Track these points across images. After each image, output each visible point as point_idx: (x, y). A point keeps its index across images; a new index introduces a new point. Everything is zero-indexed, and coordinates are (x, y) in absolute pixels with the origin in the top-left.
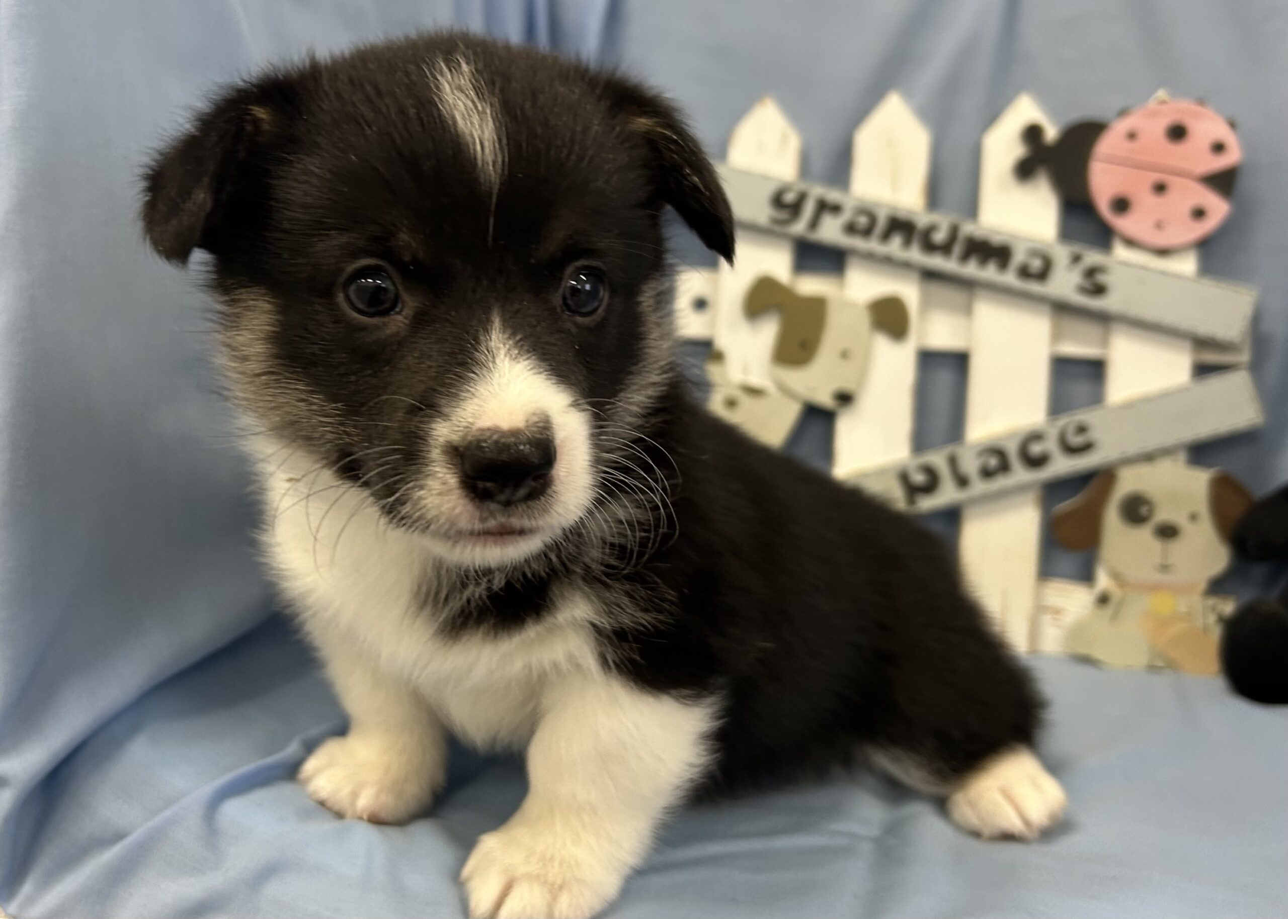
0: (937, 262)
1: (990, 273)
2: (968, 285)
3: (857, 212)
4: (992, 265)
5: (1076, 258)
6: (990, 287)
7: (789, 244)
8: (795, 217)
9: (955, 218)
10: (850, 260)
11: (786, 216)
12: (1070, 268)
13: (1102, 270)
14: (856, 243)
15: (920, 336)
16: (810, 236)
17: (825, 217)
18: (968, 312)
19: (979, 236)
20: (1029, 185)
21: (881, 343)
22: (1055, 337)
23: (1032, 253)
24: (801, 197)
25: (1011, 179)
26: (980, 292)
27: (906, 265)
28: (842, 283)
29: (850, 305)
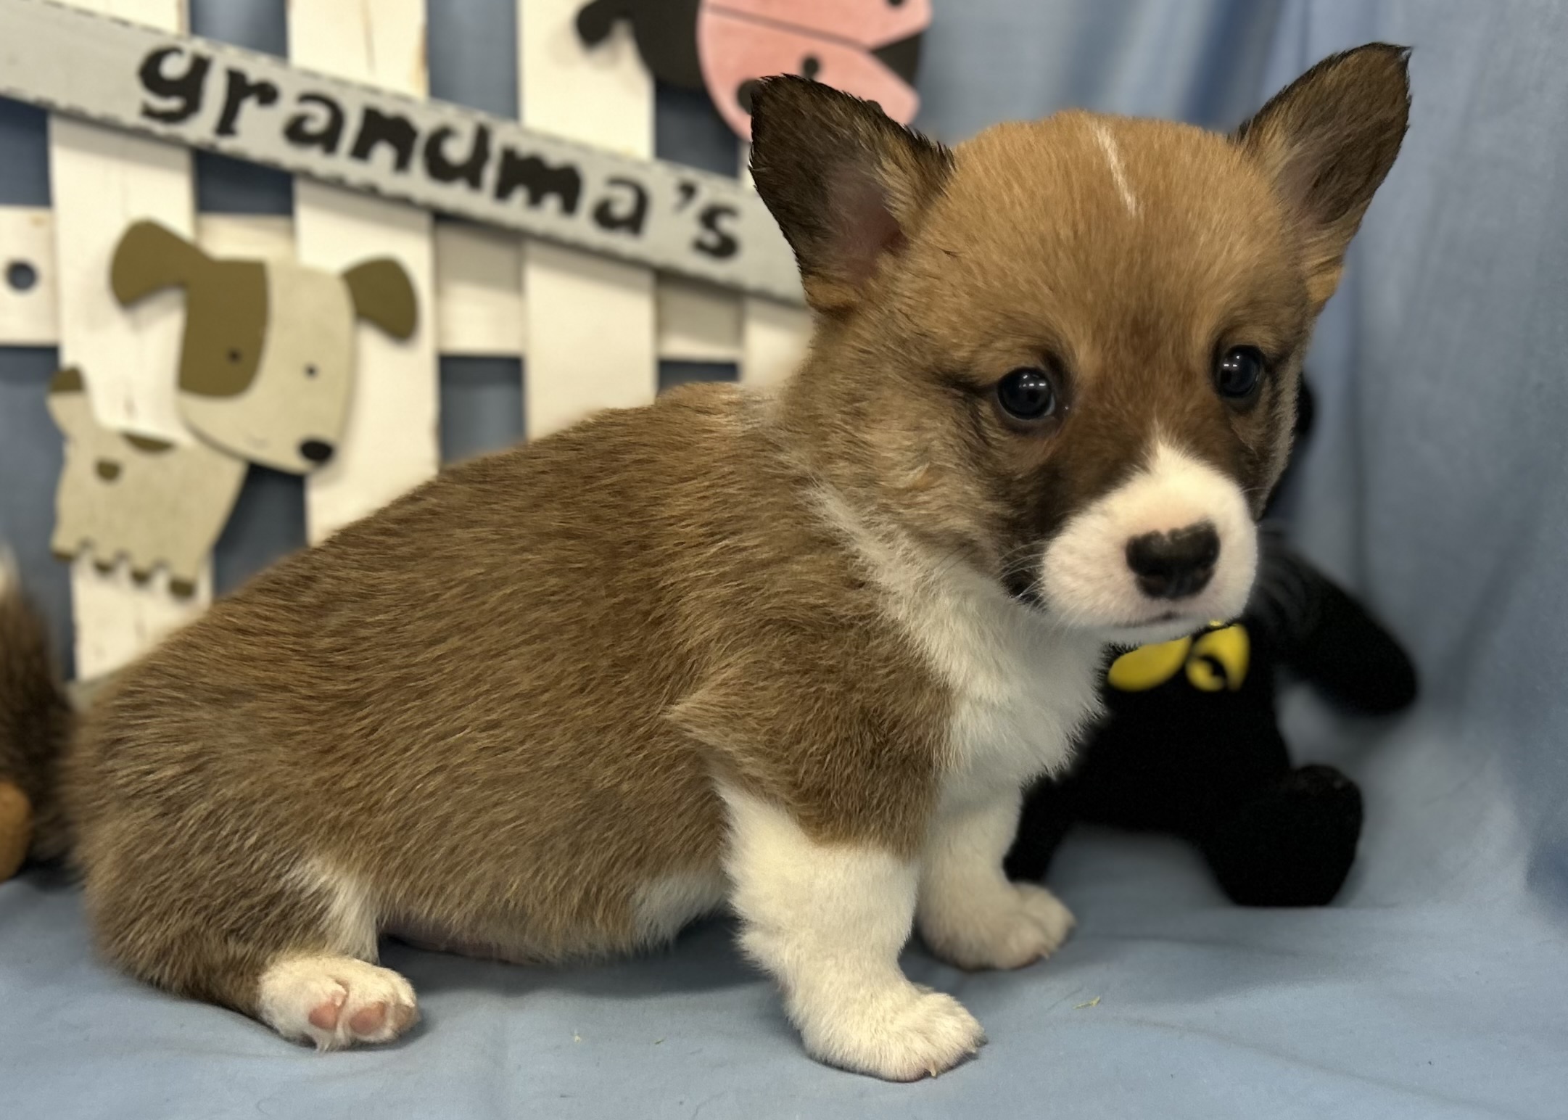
0: (454, 196)
1: (548, 217)
2: (513, 237)
3: (307, 98)
4: (552, 204)
5: (688, 191)
6: (550, 241)
7: (183, 159)
8: (192, 106)
9: (482, 117)
10: (302, 190)
11: (173, 104)
12: (680, 207)
13: (730, 211)
14: (312, 158)
15: (440, 332)
16: (227, 145)
17: (249, 109)
18: (517, 285)
19: (525, 147)
20: (602, 54)
21: (373, 345)
22: (661, 327)
23: (617, 181)
24: (200, 66)
25: (570, 43)
26: (533, 250)
27: (404, 201)
28: (291, 233)
29: (311, 276)
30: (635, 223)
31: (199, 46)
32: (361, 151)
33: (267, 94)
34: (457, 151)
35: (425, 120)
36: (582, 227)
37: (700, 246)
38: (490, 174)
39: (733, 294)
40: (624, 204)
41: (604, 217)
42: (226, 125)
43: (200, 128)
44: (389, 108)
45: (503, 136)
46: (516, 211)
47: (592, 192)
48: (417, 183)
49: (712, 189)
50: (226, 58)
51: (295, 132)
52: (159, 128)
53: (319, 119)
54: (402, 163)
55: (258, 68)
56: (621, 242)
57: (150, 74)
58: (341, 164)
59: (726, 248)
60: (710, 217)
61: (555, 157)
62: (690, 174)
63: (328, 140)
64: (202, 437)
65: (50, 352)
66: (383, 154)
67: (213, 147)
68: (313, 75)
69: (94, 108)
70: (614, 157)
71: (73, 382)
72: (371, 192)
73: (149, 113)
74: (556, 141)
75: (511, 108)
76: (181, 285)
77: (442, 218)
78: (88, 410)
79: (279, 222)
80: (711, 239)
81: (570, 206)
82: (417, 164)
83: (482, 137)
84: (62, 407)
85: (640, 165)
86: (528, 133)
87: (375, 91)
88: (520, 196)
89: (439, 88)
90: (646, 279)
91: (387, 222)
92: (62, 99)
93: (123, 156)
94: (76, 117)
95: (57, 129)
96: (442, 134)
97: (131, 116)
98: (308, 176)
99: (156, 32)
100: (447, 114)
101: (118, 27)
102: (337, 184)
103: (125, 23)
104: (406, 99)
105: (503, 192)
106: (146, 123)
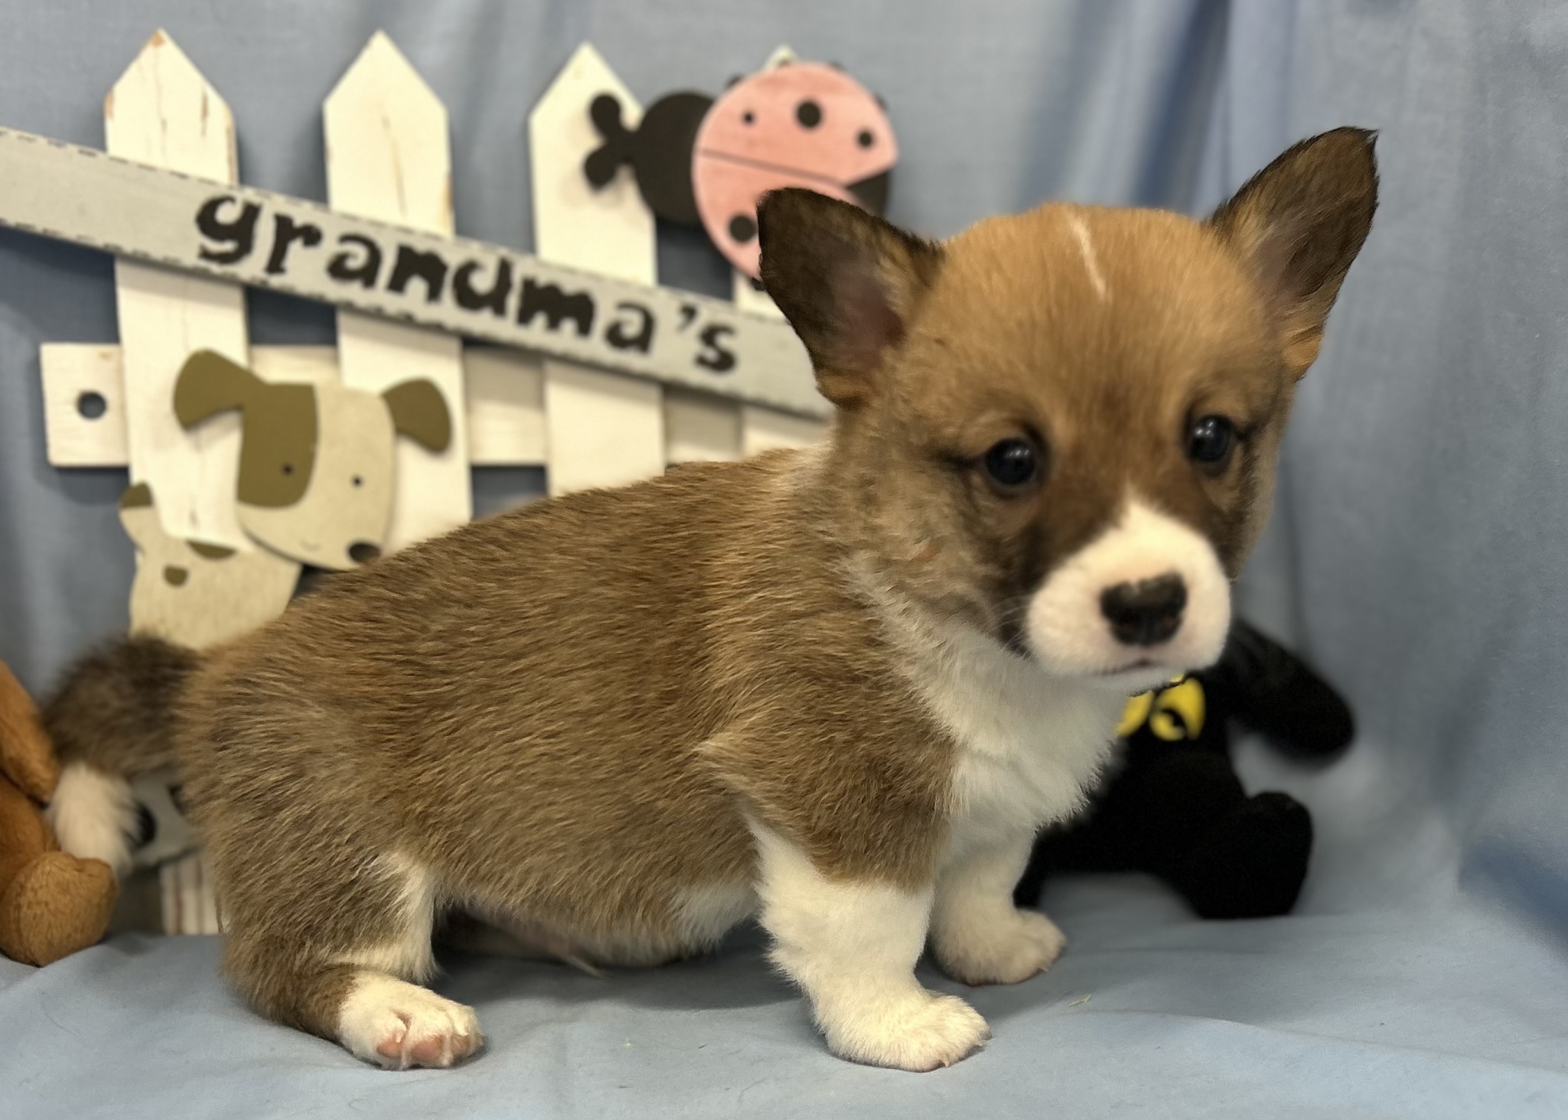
0: (482, 323)
1: (565, 338)
2: (534, 357)
3: (346, 238)
4: (568, 326)
5: (689, 313)
6: (567, 360)
7: (236, 296)
8: (245, 248)
9: (504, 252)
10: (344, 322)
11: (228, 246)
12: (683, 328)
13: (727, 330)
14: (353, 292)
15: (471, 446)
16: (276, 281)
17: (296, 248)
18: (540, 402)
19: (543, 278)
20: (607, 195)
21: (412, 457)
22: (669, 436)
23: (625, 306)
24: (251, 212)
25: (579, 185)
26: (552, 369)
27: (437, 328)
28: (336, 361)
29: (354, 396)
30: (643, 342)
31: (249, 194)
32: (397, 285)
33: (311, 236)
34: (483, 282)
35: (453, 257)
36: (596, 347)
37: (701, 361)
38: (513, 302)
39: (731, 404)
40: (633, 326)
41: (615, 337)
42: (275, 265)
43: (252, 268)
44: (421, 246)
45: (522, 269)
46: (536, 334)
47: (604, 316)
48: (448, 311)
49: (710, 311)
50: (274, 205)
51: (338, 269)
52: (215, 268)
53: (358, 257)
54: (434, 294)
55: (303, 213)
56: (632, 360)
57: (206, 220)
58: (379, 296)
59: (725, 362)
60: (709, 336)
61: (570, 286)
62: (691, 298)
63: (368, 276)
64: (258, 542)
65: (122, 472)
66: (417, 287)
67: (264, 283)
68: (353, 218)
69: (158, 252)
70: (622, 284)
71: (143, 497)
72: (406, 321)
73: (206, 255)
74: (571, 271)
75: (529, 245)
76: (238, 408)
77: (471, 343)
78: (157, 521)
79: (324, 351)
80: (711, 354)
81: (584, 328)
82: (448, 294)
83: (505, 269)
84: (132, 519)
85: (645, 290)
86: (546, 265)
87: (407, 231)
88: (540, 321)
89: (463, 228)
90: (654, 393)
91: (422, 348)
92: (128, 244)
93: (184, 295)
94: (142, 261)
95: (122, 272)
96: (469, 268)
97: (190, 258)
98: (351, 308)
99: (211, 183)
100: (473, 250)
101: (176, 180)
102: (376, 315)
103: (183, 176)
104: (436, 238)
105: (524, 317)
106: (204, 264)
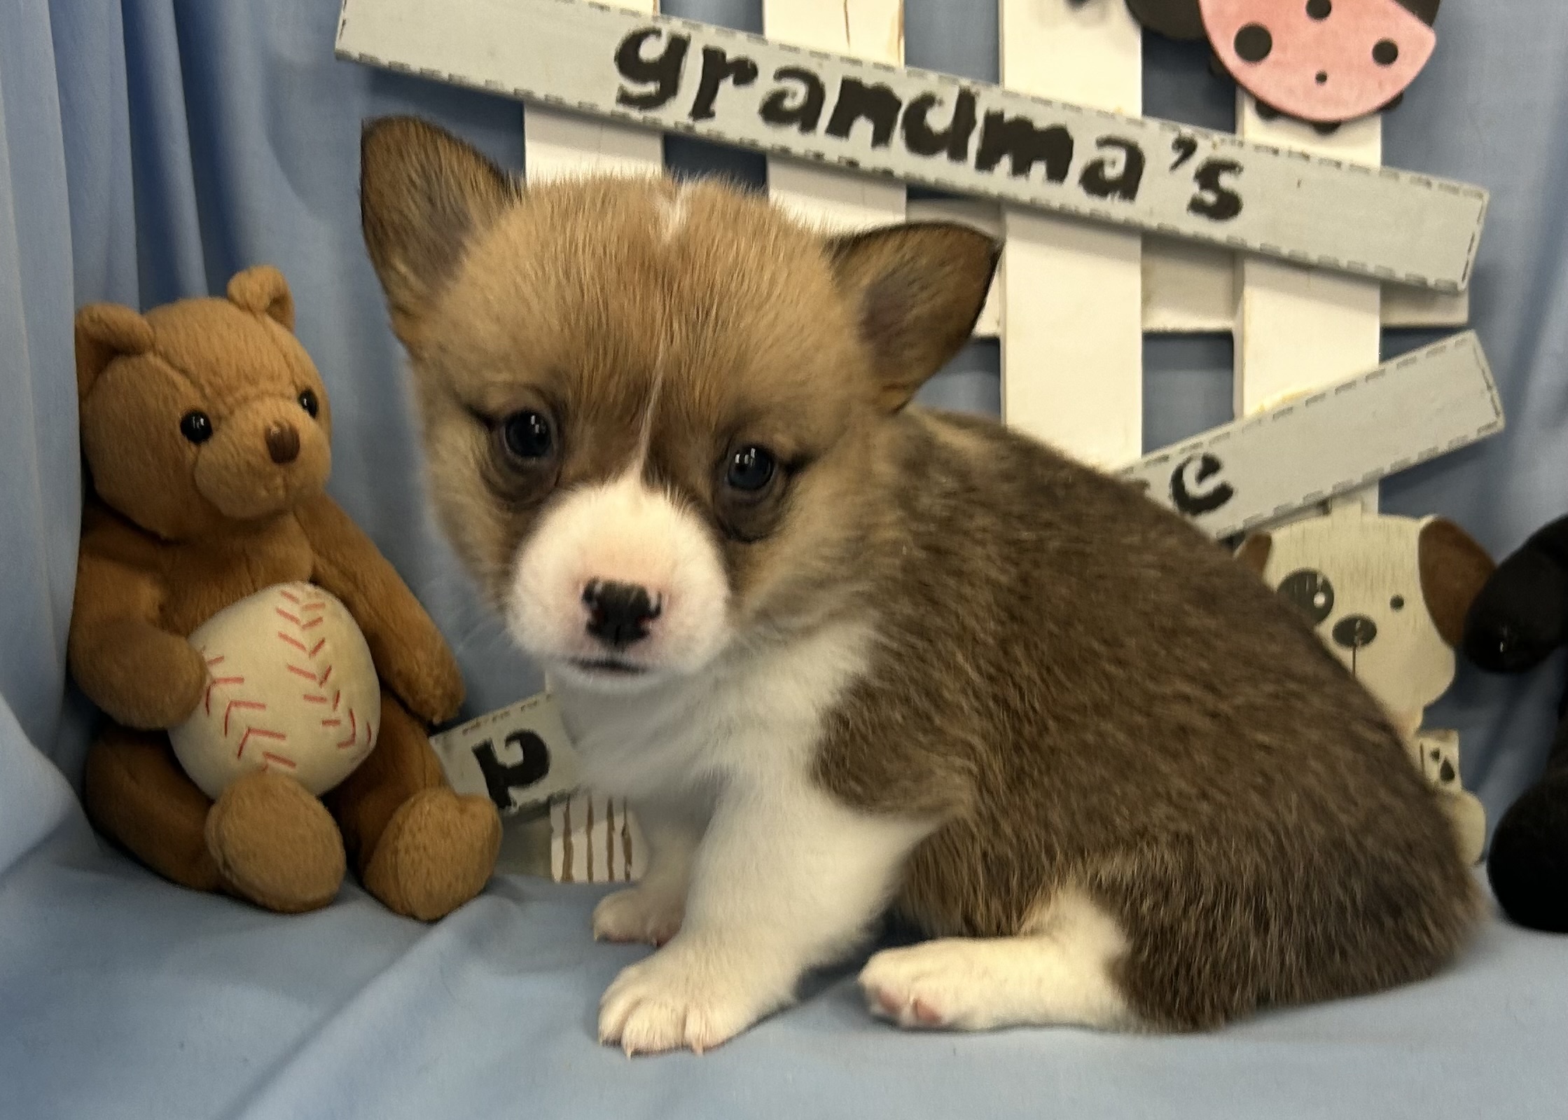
0: (935, 169)
1: (1034, 184)
4: (1038, 171)
6: (1037, 211)
7: (655, 146)
10: (776, 172)
11: (651, 88)
13: (1232, 167)
14: (790, 138)
16: (702, 127)
19: (1012, 112)
20: (1089, 13)
22: (1148, 298)
23: (1107, 142)
26: (1015, 219)
27: (884, 177)
30: (1128, 185)
31: (675, 26)
32: (840, 127)
33: (745, 72)
34: (939, 119)
35: (907, 91)
36: (1070, 194)
37: (1197, 206)
38: (974, 143)
39: (1229, 255)
41: (1094, 181)
42: (703, 108)
43: (676, 113)
44: (869, 79)
45: (987, 101)
46: (1000, 180)
47: (1083, 155)
48: (897, 157)
49: (1210, 146)
50: (704, 36)
51: (773, 111)
52: (636, 114)
53: (798, 94)
54: (882, 137)
55: (736, 46)
56: (1114, 207)
57: (628, 58)
58: (819, 141)
59: (1228, 206)
60: (1209, 175)
61: (1042, 121)
62: (1187, 131)
63: (807, 118)
66: (863, 128)
67: (688, 129)
68: (795, 50)
69: (572, 97)
70: (1103, 117)
72: (850, 169)
73: (625, 98)
74: (1047, 103)
75: (995, 76)
77: (919, 193)
80: (1210, 197)
81: (1057, 173)
82: (898, 136)
83: (966, 102)
85: (1131, 121)
86: (1014, 96)
87: (856, 62)
88: (1006, 163)
89: (915, 55)
90: (1136, 245)
92: (539, 89)
93: (597, 145)
94: (553, 105)
95: (532, 122)
96: (926, 102)
97: (608, 103)
98: (785, 156)
99: (635, 14)
100: (930, 82)
101: (597, 12)
102: (816, 163)
103: (602, 7)
104: (888, 68)
105: (986, 162)
106: (621, 109)
